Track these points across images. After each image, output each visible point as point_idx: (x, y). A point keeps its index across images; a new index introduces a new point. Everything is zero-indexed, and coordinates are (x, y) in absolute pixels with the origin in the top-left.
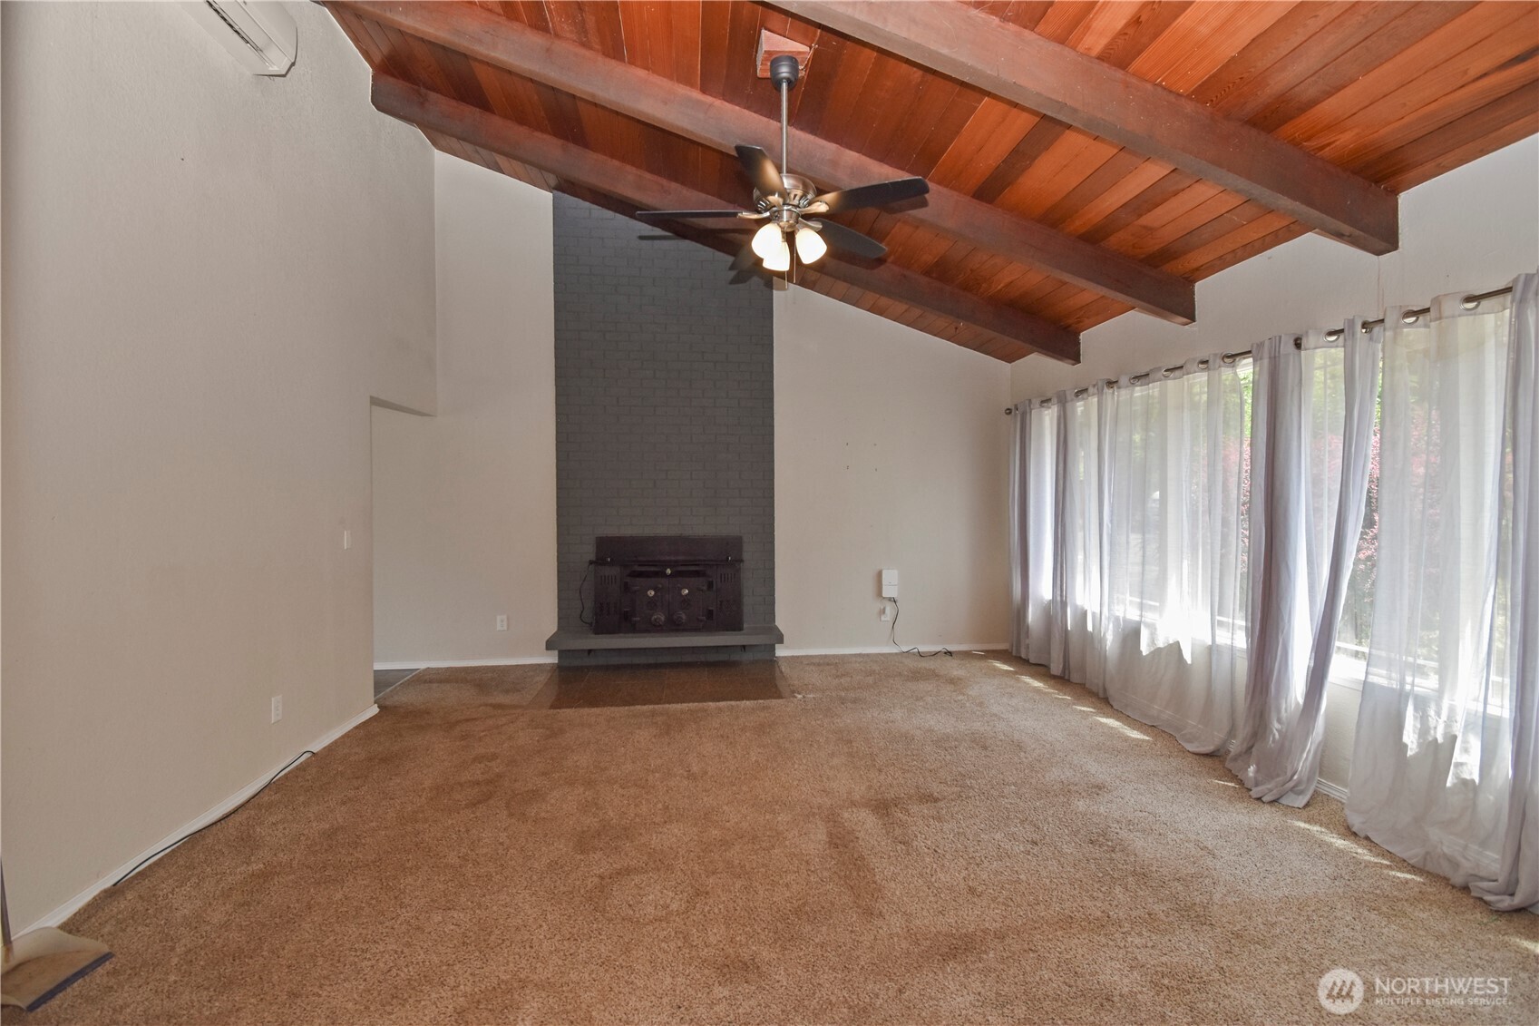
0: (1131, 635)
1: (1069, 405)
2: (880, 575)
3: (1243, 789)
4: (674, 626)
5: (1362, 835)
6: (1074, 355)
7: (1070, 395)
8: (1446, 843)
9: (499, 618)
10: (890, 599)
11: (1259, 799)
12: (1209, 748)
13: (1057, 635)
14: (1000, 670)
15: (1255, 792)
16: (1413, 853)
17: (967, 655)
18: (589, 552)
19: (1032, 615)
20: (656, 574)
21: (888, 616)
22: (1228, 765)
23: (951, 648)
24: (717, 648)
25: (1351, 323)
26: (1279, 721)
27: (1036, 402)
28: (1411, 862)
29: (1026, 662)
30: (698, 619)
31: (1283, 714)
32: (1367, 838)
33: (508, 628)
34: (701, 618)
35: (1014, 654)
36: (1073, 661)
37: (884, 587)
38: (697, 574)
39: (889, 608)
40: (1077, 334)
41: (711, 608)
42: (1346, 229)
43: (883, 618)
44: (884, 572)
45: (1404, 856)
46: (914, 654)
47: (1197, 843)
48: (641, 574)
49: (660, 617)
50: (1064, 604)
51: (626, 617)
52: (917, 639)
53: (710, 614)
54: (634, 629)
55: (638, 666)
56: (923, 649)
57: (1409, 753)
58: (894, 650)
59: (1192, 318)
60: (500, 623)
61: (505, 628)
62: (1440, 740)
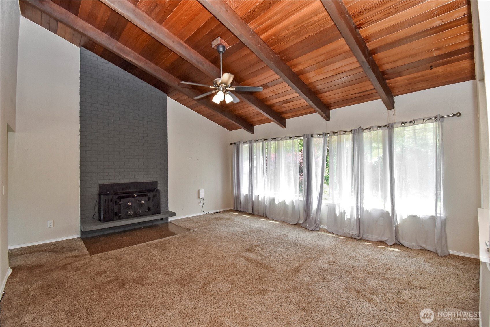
0: (273, 200)
1: (252, 144)
2: (199, 191)
3: (307, 229)
4: (137, 215)
5: (331, 233)
6: (252, 131)
7: (253, 141)
8: (346, 230)
9: (49, 222)
10: (202, 198)
11: (312, 230)
12: (295, 223)
13: (251, 203)
14: (235, 215)
15: (310, 229)
16: (342, 234)
17: (223, 212)
18: (96, 191)
19: (242, 198)
20: (129, 197)
21: (201, 204)
22: (301, 225)
23: (219, 211)
24: (148, 222)
25: (324, 133)
26: (312, 214)
27: (242, 142)
28: (342, 235)
29: (240, 211)
30: (145, 212)
31: (313, 212)
32: (332, 233)
33: (54, 226)
34: (146, 211)
35: (235, 210)
36: (255, 209)
37: (200, 195)
38: (145, 195)
39: (202, 201)
40: (253, 126)
41: (149, 207)
42: (324, 115)
43: (200, 204)
44: (201, 191)
45: (340, 234)
46: (209, 214)
47: (311, 240)
48: (123, 197)
49: (130, 212)
50: (252, 195)
51: (117, 214)
52: (209, 209)
53: (149, 209)
54: (120, 218)
55: (118, 233)
56: (211, 212)
57: (338, 215)
58: (203, 214)
59: (286, 127)
60: (49, 224)
61: (52, 226)
62: (342, 212)
